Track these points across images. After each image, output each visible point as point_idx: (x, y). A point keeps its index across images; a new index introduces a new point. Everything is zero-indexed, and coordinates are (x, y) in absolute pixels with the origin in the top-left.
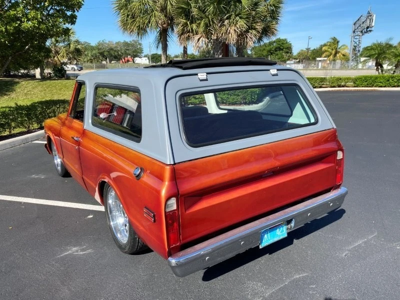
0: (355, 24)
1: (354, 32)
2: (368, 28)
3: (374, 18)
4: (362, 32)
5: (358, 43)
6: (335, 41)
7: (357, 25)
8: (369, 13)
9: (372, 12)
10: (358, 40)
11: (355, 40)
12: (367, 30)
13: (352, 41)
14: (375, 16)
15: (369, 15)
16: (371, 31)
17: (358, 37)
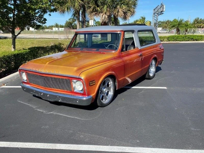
0: (154, 10)
1: (154, 14)
2: (161, 12)
3: (165, 7)
4: (158, 14)
5: (156, 20)
6: (144, 19)
7: (156, 10)
8: (162, 4)
9: (163, 4)
10: (156, 18)
11: (155, 18)
12: (161, 14)
13: (154, 19)
14: (165, 6)
15: (162, 6)
16: (163, 13)
17: (156, 17)
